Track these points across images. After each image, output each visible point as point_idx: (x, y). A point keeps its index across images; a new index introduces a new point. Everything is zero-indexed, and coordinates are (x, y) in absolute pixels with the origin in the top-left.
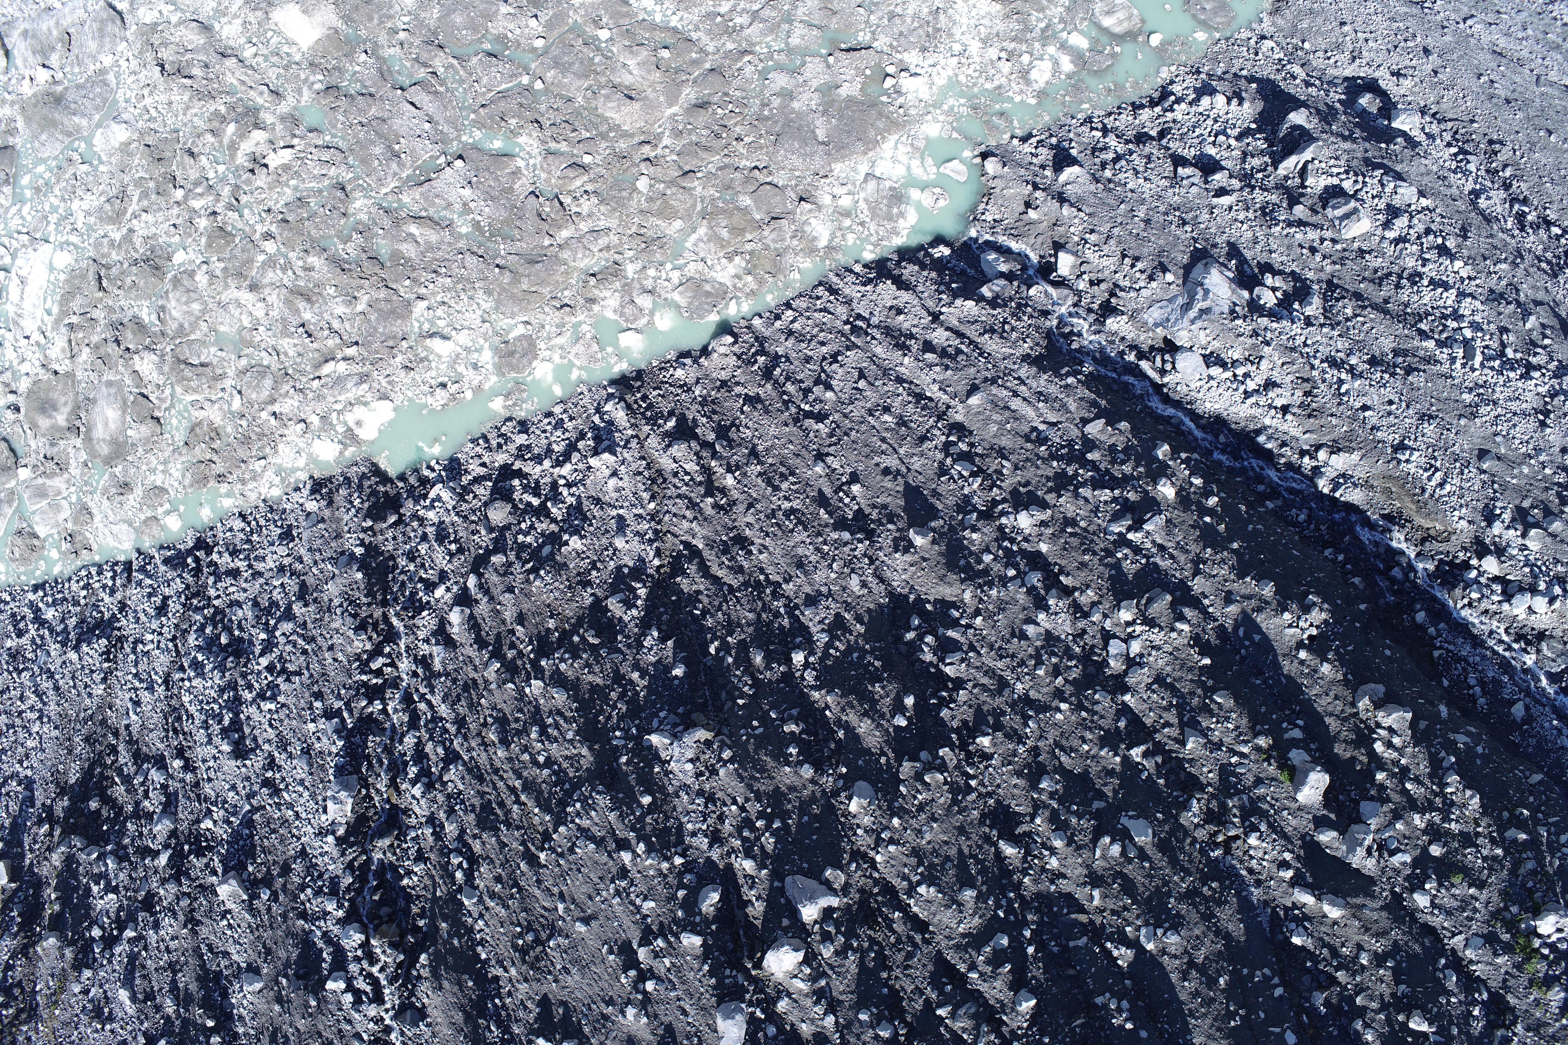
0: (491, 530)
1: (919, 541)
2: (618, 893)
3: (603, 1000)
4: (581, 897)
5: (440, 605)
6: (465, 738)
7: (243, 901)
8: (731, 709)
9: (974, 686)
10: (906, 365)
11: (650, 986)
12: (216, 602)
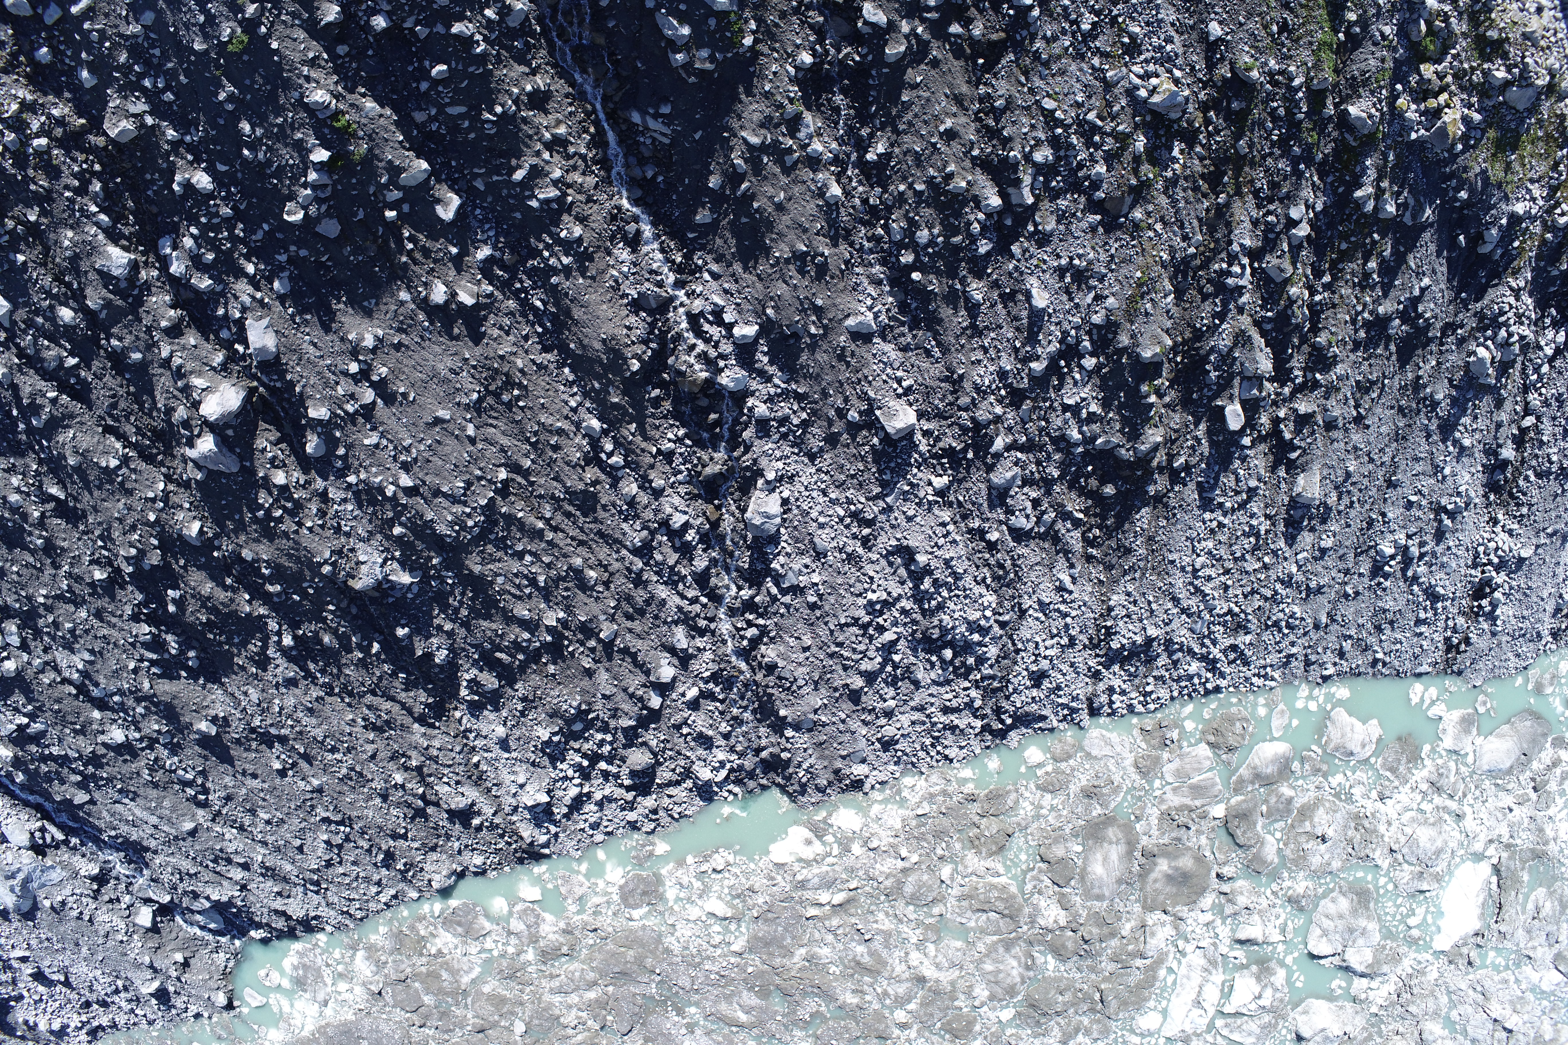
0: (644, 744)
1: (203, 726)
2: (407, 450)
3: (407, 347)
4: (450, 441)
5: (691, 681)
6: (629, 570)
7: (880, 408)
8: (340, 601)
9: (121, 616)
10: (259, 855)
11: (354, 368)
12: (967, 684)
